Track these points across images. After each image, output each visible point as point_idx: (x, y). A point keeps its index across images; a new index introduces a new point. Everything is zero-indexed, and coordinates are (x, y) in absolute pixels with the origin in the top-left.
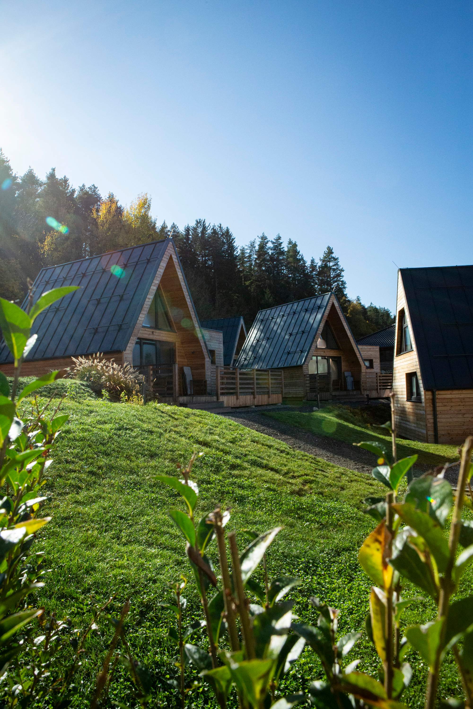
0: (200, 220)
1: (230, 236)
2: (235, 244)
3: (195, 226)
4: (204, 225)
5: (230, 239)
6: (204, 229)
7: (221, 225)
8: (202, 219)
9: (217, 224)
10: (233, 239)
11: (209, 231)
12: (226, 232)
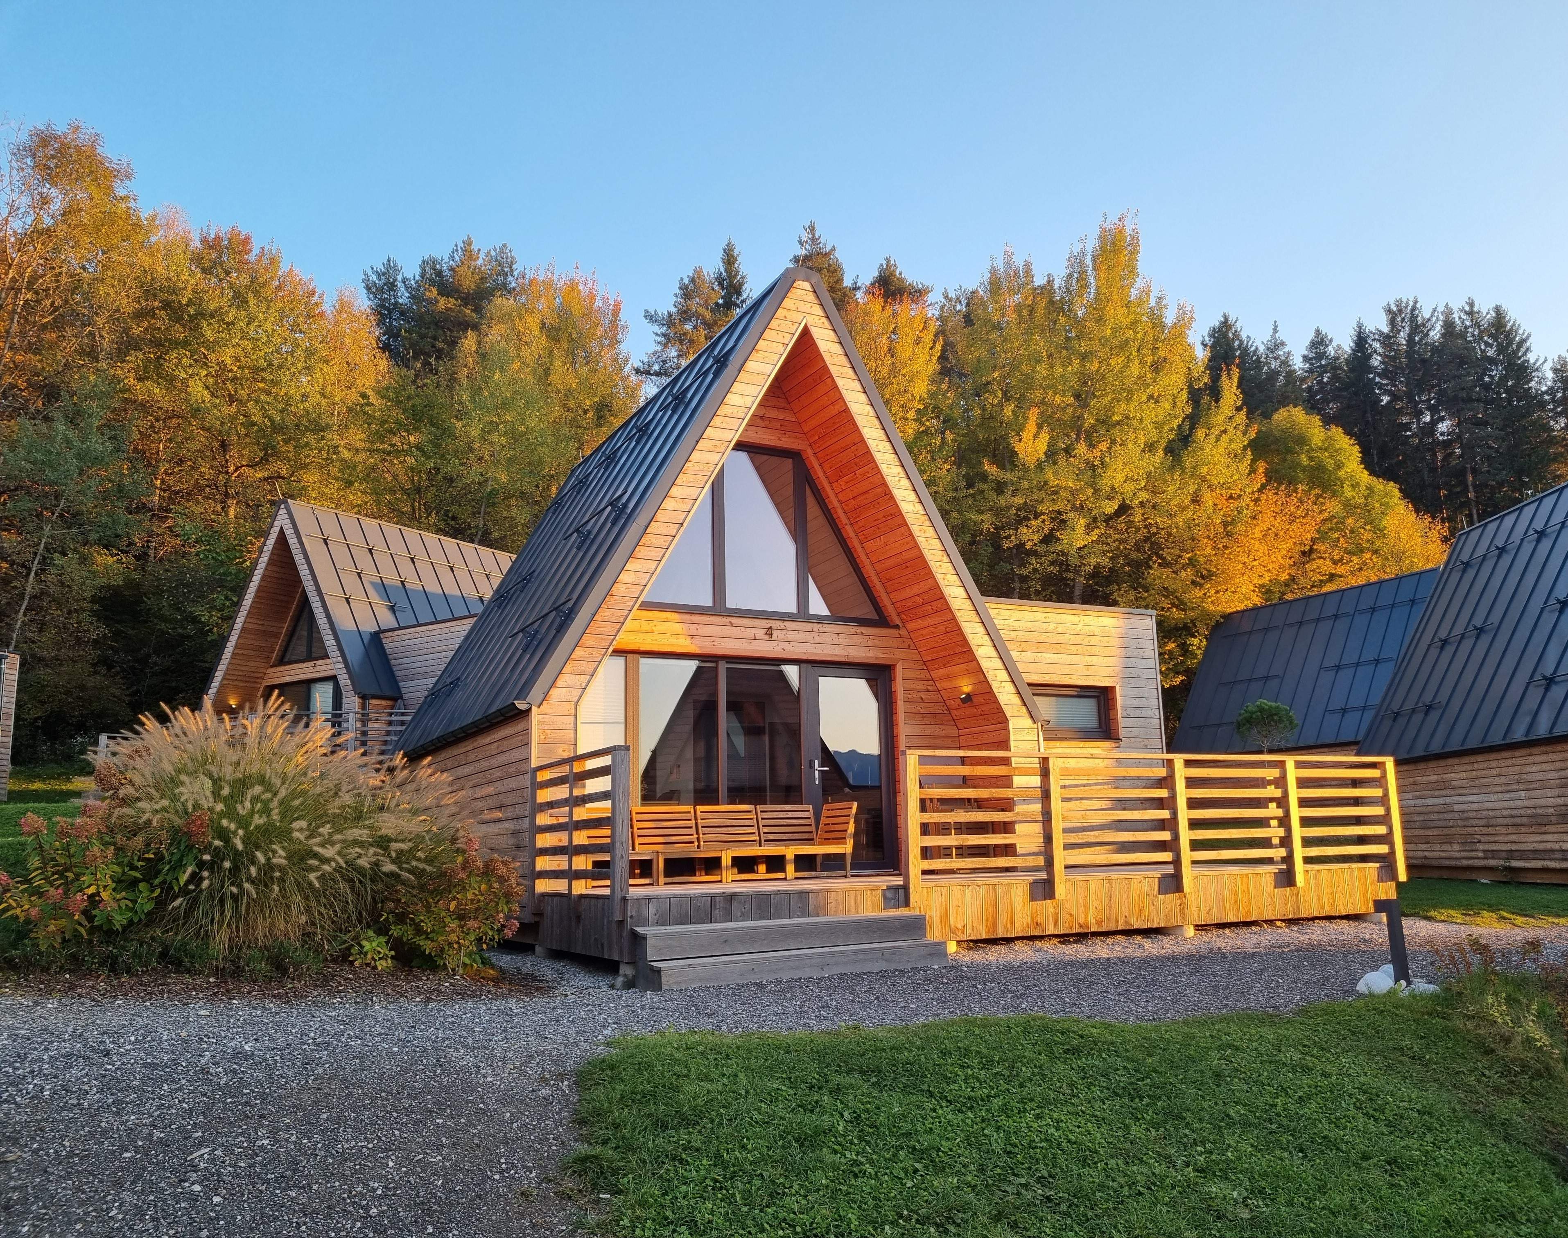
0: (1399, 303)
1: (1509, 335)
2: (1531, 357)
3: (1386, 329)
4: (1413, 318)
5: (1510, 343)
6: (1417, 328)
7: (1471, 305)
8: (1407, 296)
9: (1458, 304)
10: (1523, 341)
11: (1435, 334)
12: (1492, 325)
